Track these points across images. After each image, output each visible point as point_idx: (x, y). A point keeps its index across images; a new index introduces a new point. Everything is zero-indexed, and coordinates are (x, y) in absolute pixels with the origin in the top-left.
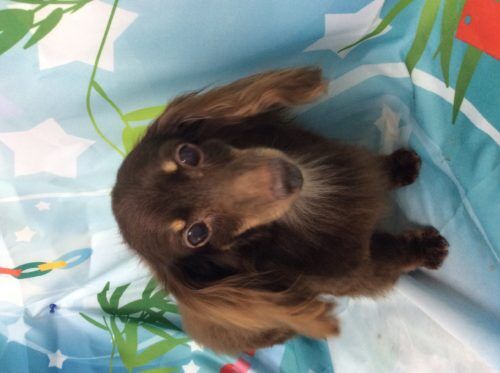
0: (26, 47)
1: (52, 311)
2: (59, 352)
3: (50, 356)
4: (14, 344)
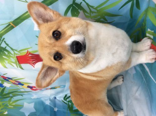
1: (55, 99)
2: (56, 108)
3: (54, 108)
4: (47, 105)
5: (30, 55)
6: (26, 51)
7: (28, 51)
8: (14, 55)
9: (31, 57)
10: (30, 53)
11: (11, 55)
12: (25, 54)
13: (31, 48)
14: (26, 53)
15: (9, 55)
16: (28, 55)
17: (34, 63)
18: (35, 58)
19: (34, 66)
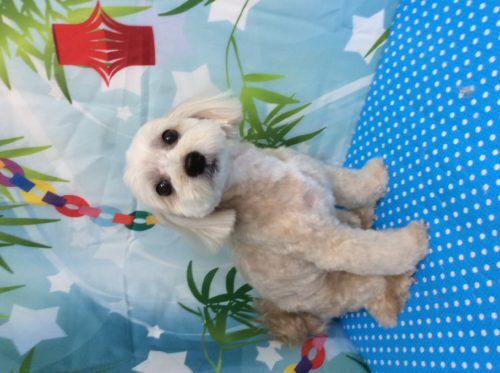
0: (206, 4)
5: (103, 26)
6: (92, 5)
7: (98, 5)
8: (47, 19)
9: (106, 33)
10: (105, 18)
11: (36, 17)
12: (87, 18)
14: (92, 12)
15: (25, 13)
16: (97, 24)
17: (113, 66)
18: (118, 41)
19: (108, 83)
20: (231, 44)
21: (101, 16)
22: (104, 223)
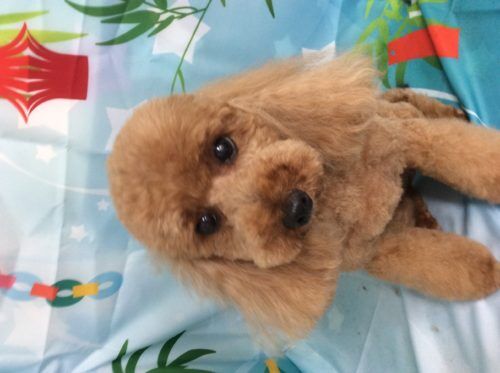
0: (150, 36)
5: (28, 52)
6: (17, 27)
7: (25, 27)
9: (29, 58)
10: (31, 43)
12: (9, 41)
13: (45, 12)
14: (16, 34)
16: (22, 48)
17: (33, 98)
18: (43, 70)
19: (26, 119)
20: (178, 77)
21: (28, 39)
22: (20, 296)
